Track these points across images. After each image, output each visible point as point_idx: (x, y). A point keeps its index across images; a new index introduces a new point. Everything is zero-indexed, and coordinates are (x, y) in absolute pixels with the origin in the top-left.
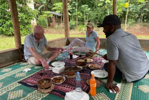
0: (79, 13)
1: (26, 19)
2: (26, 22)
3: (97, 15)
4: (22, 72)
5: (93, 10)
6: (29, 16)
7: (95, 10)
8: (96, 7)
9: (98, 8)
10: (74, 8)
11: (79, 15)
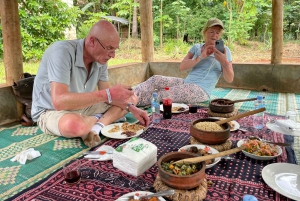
0: (166, 17)
1: (54, 25)
2: (53, 31)
3: (202, 23)
4: (7, 163)
5: (194, 13)
6: (61, 19)
7: (198, 12)
8: (200, 8)
9: (205, 9)
10: (157, 7)
11: (167, 21)
